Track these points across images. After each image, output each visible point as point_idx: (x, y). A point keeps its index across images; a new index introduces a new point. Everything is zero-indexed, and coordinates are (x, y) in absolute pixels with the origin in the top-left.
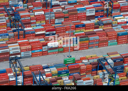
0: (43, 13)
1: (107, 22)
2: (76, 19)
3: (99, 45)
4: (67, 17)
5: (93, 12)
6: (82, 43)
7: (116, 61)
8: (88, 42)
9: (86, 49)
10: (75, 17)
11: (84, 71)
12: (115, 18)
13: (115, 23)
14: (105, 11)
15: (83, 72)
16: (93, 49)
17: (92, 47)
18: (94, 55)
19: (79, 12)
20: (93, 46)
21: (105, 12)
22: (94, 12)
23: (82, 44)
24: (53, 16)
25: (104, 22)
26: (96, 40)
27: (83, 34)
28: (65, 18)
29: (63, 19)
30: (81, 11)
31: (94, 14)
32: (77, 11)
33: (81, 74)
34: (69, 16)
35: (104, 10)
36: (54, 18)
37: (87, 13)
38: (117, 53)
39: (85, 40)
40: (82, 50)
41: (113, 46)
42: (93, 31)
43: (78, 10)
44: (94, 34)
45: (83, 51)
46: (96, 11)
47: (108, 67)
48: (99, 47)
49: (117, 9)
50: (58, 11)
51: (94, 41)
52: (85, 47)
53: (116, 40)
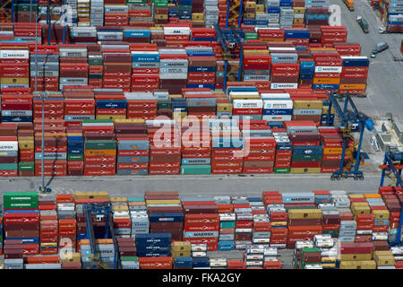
0: (25, 54)
1: (199, 103)
2: (126, 83)
3: (149, 168)
4: (98, 77)
5: (180, 71)
6: (93, 154)
7: (160, 219)
8: (113, 152)
9: (109, 174)
10: (121, 77)
11: (52, 236)
12: (232, 93)
13: (225, 109)
14: (220, 71)
15: (46, 236)
16: (129, 177)
17: (128, 171)
18: (101, 193)
19: (136, 65)
20: (132, 169)
21: (221, 74)
22: (185, 70)
23: (95, 157)
24: (52, 68)
25: (191, 103)
26: (140, 151)
27: (106, 129)
28: (89, 77)
29: (86, 80)
30: (144, 61)
31: (184, 76)
32: (131, 62)
33: (43, 244)
34: (103, 71)
35: (216, 68)
36: (56, 74)
37: (161, 70)
38: (174, 196)
39: (101, 148)
40: (94, 175)
41: (193, 177)
42: (144, 124)
43: (134, 58)
44: (141, 132)
45: (96, 178)
46: (191, 69)
47: (129, 233)
48: (149, 173)
49: (260, 71)
50: (75, 55)
51: (132, 152)
52: (105, 169)
53: (208, 160)
